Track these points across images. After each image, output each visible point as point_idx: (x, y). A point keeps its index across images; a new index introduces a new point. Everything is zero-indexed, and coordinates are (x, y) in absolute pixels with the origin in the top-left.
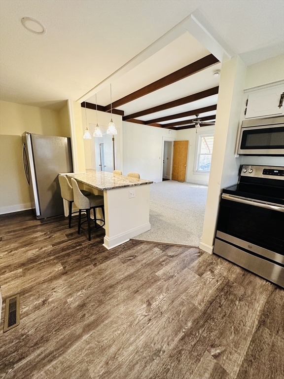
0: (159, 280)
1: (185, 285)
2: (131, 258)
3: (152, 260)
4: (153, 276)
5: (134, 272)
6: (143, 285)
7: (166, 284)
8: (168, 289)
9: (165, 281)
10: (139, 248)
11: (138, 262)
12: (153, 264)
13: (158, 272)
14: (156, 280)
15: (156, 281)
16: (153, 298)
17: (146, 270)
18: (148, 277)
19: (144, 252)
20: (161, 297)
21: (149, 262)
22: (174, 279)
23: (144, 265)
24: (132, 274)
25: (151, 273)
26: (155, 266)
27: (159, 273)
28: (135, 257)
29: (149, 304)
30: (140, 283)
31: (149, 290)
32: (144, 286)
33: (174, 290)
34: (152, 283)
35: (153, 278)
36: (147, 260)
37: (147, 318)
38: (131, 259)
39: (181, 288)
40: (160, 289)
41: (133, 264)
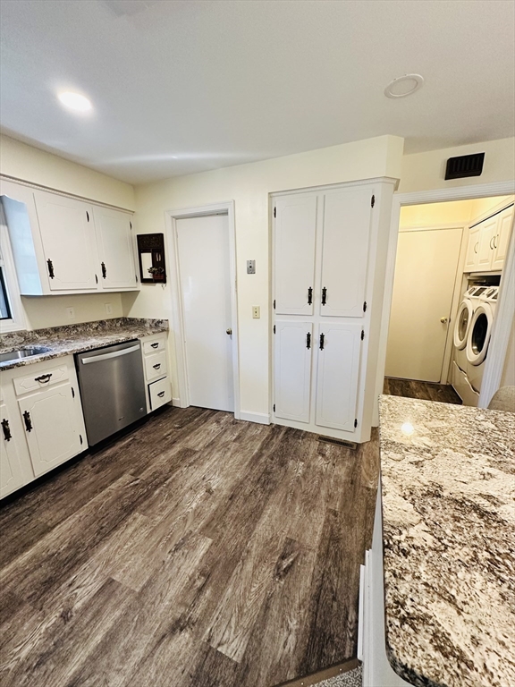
0: (203, 529)
1: (153, 539)
2: (285, 564)
3: (233, 580)
4: (215, 534)
5: (254, 528)
6: (227, 509)
7: (188, 528)
8: (185, 520)
9: (191, 532)
10: (293, 624)
11: (262, 559)
12: (225, 567)
13: (207, 547)
14: (208, 529)
15: (207, 525)
16: (206, 499)
17: (234, 543)
18: (225, 526)
19: (267, 607)
20: (194, 505)
21: (237, 569)
22: (173, 543)
23: (244, 554)
24: (255, 522)
25: (220, 538)
26: (218, 563)
27: (204, 545)
28: (281, 573)
29: (209, 491)
30: (233, 512)
31: (214, 506)
32: (224, 509)
33: (173, 523)
34: (213, 519)
35: (215, 530)
36: (244, 572)
37: (207, 479)
38: (283, 557)
39: (161, 531)
40: (198, 514)
41: (268, 545)
